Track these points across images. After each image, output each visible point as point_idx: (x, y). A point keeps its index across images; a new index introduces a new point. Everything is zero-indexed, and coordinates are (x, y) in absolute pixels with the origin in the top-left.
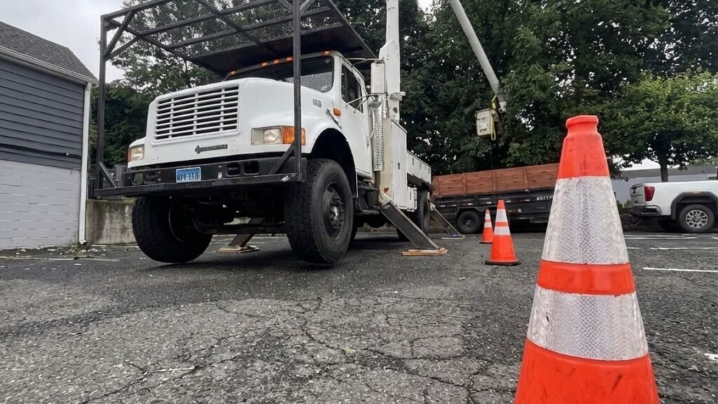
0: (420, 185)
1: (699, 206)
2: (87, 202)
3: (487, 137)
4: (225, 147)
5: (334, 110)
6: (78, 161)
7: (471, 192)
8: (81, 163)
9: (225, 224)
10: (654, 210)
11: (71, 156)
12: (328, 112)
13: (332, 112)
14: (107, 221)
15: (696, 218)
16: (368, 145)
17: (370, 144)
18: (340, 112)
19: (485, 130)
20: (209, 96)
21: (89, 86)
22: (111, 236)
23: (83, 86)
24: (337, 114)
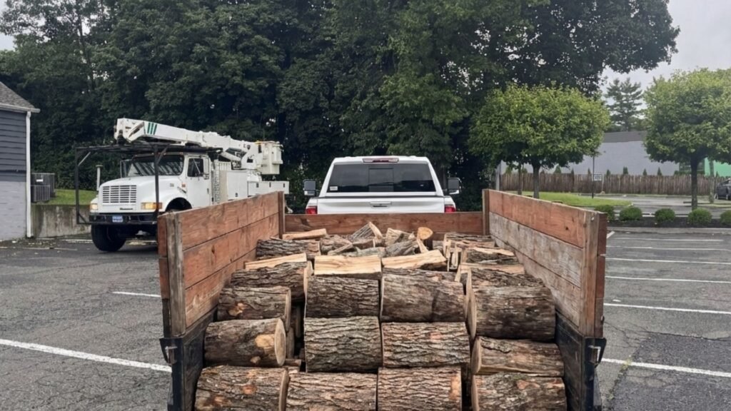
2: (32, 206)
4: (131, 209)
5: (182, 185)
6: (23, 175)
8: (26, 177)
11: (20, 171)
14: (45, 218)
20: (125, 188)
21: (29, 113)
22: (48, 231)
23: (25, 114)
24: (184, 186)
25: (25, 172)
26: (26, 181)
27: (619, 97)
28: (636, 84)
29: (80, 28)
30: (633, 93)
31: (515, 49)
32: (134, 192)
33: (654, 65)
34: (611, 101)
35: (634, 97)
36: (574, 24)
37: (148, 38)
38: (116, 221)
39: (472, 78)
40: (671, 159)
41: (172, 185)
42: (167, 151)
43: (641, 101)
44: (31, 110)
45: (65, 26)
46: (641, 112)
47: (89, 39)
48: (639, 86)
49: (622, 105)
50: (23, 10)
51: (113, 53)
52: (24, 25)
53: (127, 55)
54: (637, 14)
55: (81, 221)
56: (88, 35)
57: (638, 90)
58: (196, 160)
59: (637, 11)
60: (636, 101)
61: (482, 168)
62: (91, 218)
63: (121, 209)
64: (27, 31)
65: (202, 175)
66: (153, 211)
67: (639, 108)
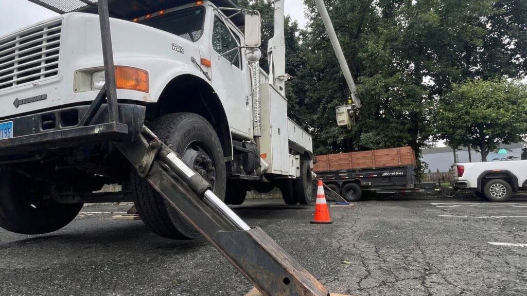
0: (303, 153)
1: (500, 180)
3: (345, 127)
4: (43, 97)
5: (202, 60)
7: (332, 169)
9: (93, 192)
10: (464, 184)
12: (193, 61)
13: (199, 63)
15: (498, 190)
16: (247, 104)
17: (250, 102)
18: (210, 62)
19: (343, 121)
24: (206, 64)
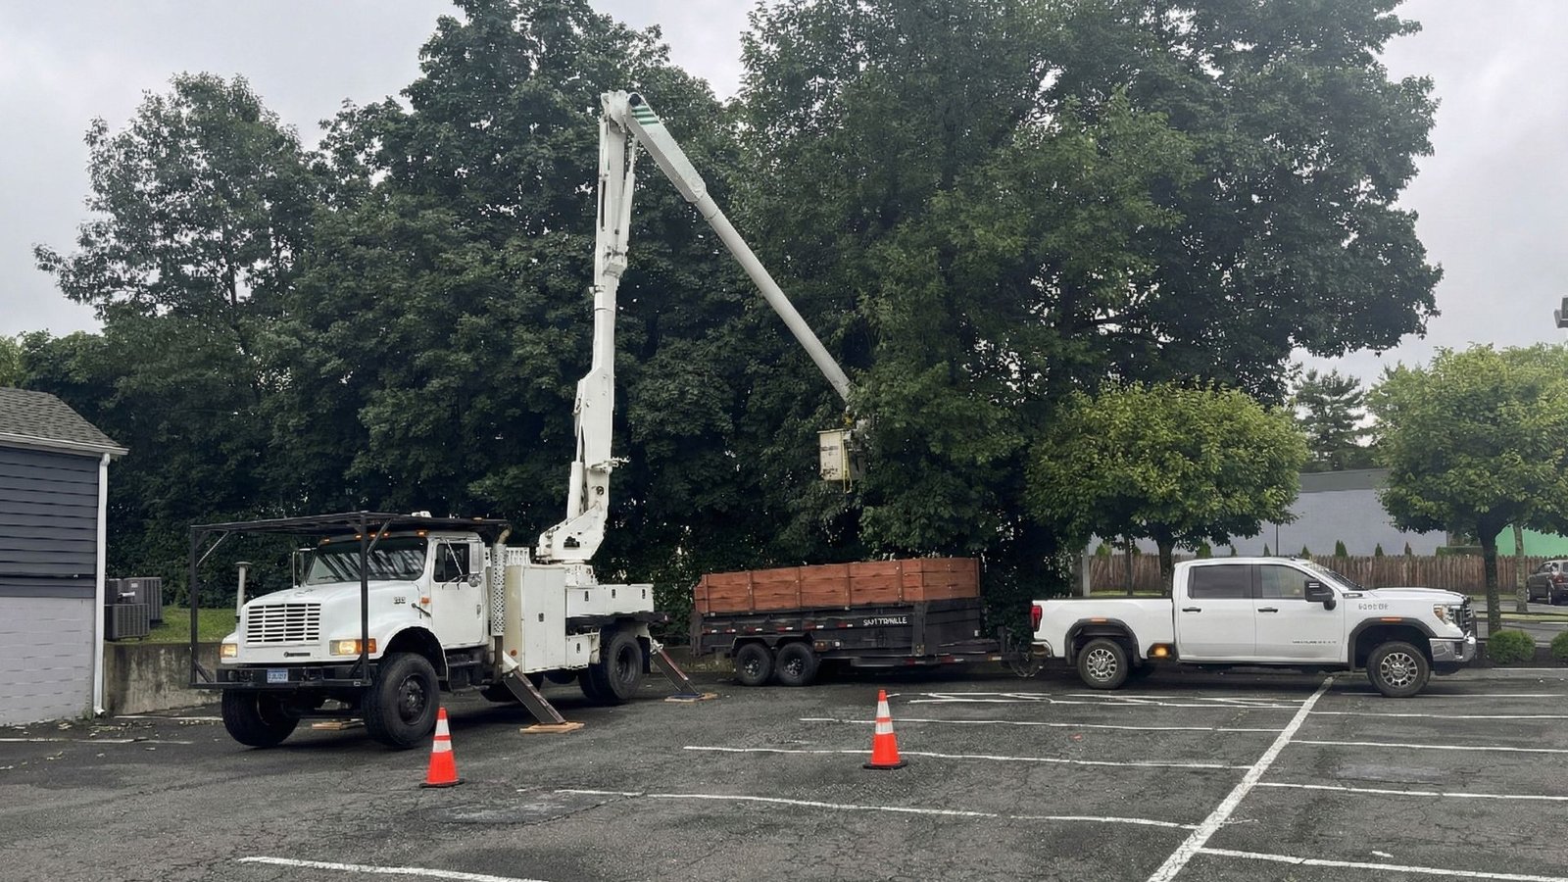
1: (1105, 642)
2: (105, 647)
4: (308, 654)
5: (423, 599)
6: (90, 583)
7: (761, 607)
8: (94, 587)
11: (82, 577)
12: (414, 605)
14: (134, 675)
16: (479, 612)
18: (429, 599)
19: (834, 471)
20: (296, 609)
21: (107, 458)
22: (140, 701)
23: (96, 460)
24: (426, 601)
25: (94, 578)
26: (95, 597)
27: (1318, 405)
28: (1351, 380)
29: (232, 287)
30: (1346, 396)
31: (1111, 313)
32: (314, 620)
33: (1393, 341)
34: (1303, 412)
35: (1349, 403)
36: (1228, 264)
37: (368, 304)
38: (274, 681)
39: (1025, 374)
40: (1438, 526)
41: (399, 601)
42: (389, 530)
43: (1363, 410)
44: (110, 450)
45: (201, 284)
46: (1363, 432)
47: (250, 307)
48: (1357, 383)
49: (1324, 419)
50: (116, 254)
51: (295, 333)
52: (117, 283)
53: (323, 337)
54: (1355, 240)
55: (200, 680)
56: (248, 302)
57: (1357, 390)
58: (455, 547)
59: (1354, 236)
60: (1353, 412)
61: (1053, 548)
62: (223, 673)
63: (288, 655)
64: (121, 296)
65: (465, 580)
66: (356, 657)
67: (1358, 425)
